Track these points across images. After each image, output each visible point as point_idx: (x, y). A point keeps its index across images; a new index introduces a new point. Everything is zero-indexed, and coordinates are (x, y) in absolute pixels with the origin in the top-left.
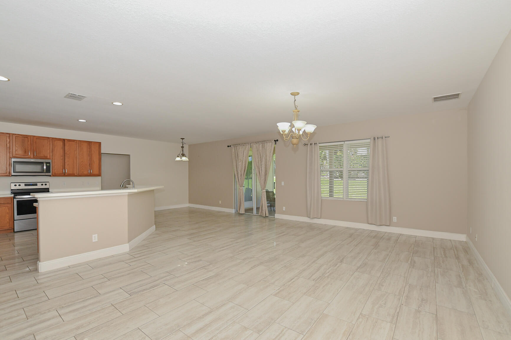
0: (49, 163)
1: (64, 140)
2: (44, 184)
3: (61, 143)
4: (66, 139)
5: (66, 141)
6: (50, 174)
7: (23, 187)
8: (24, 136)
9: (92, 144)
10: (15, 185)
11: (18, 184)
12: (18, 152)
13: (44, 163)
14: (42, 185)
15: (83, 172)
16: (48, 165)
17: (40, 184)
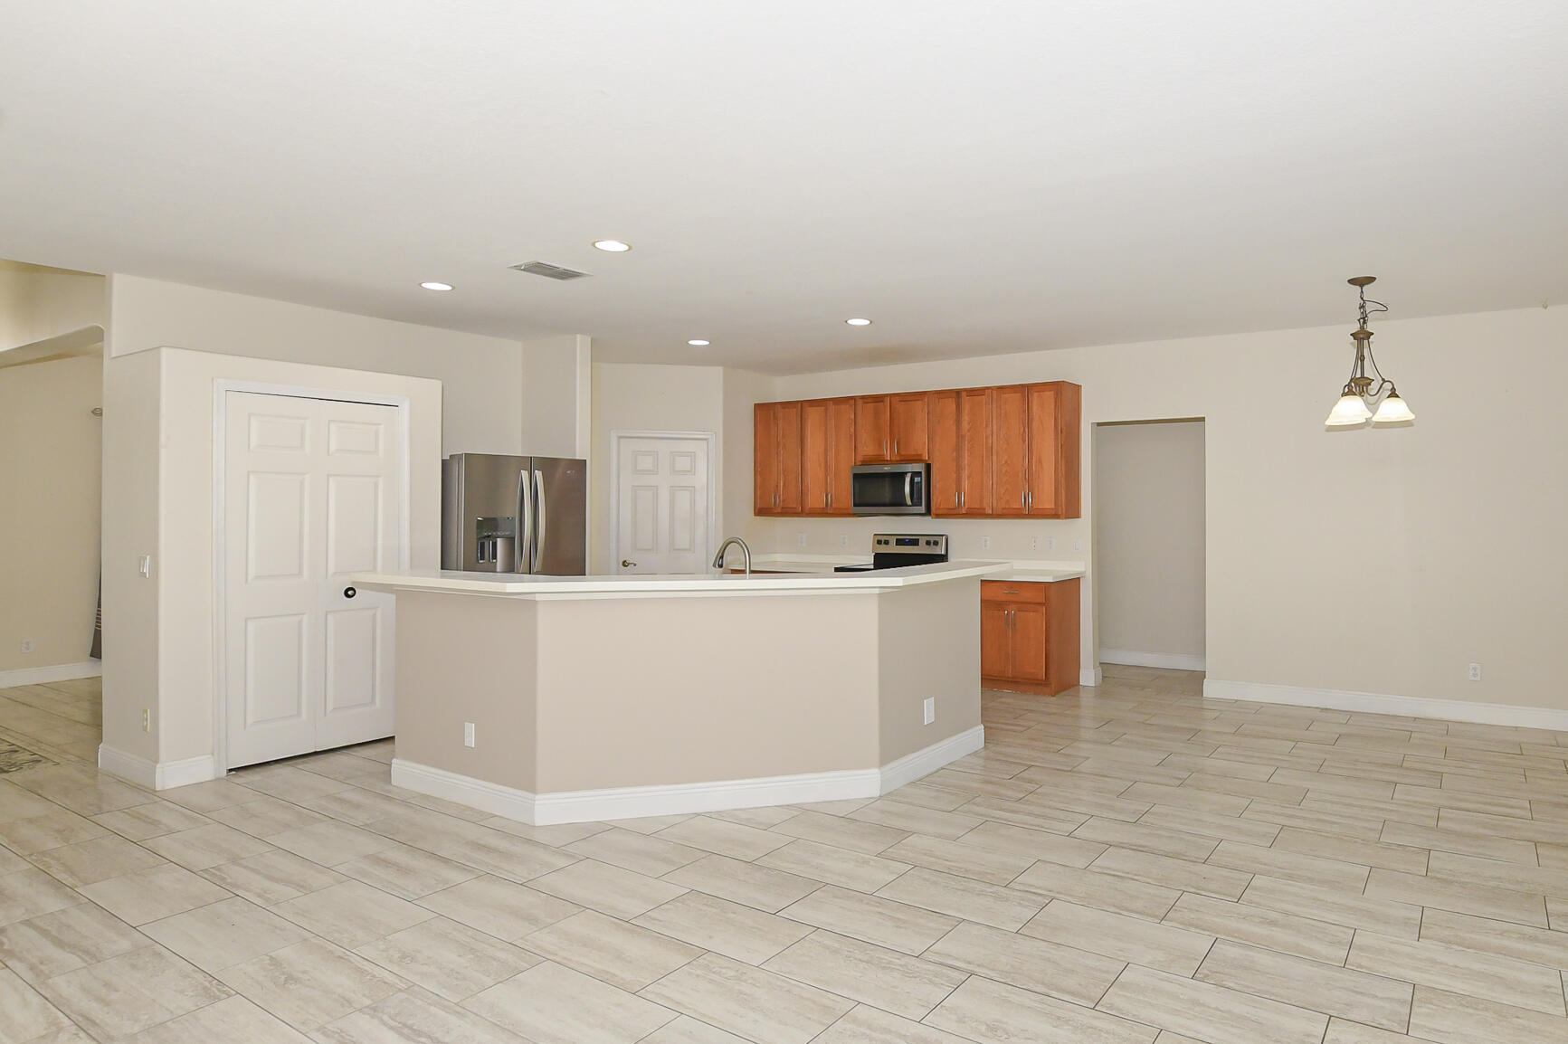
0: (919, 474)
2: (931, 540)
3: (951, 405)
4: (965, 390)
5: (964, 394)
6: (922, 509)
7: (893, 549)
8: (878, 399)
9: (1035, 394)
10: (879, 542)
11: (883, 538)
12: (868, 449)
13: (909, 475)
14: (928, 543)
15: (1007, 502)
16: (917, 479)
17: (922, 541)
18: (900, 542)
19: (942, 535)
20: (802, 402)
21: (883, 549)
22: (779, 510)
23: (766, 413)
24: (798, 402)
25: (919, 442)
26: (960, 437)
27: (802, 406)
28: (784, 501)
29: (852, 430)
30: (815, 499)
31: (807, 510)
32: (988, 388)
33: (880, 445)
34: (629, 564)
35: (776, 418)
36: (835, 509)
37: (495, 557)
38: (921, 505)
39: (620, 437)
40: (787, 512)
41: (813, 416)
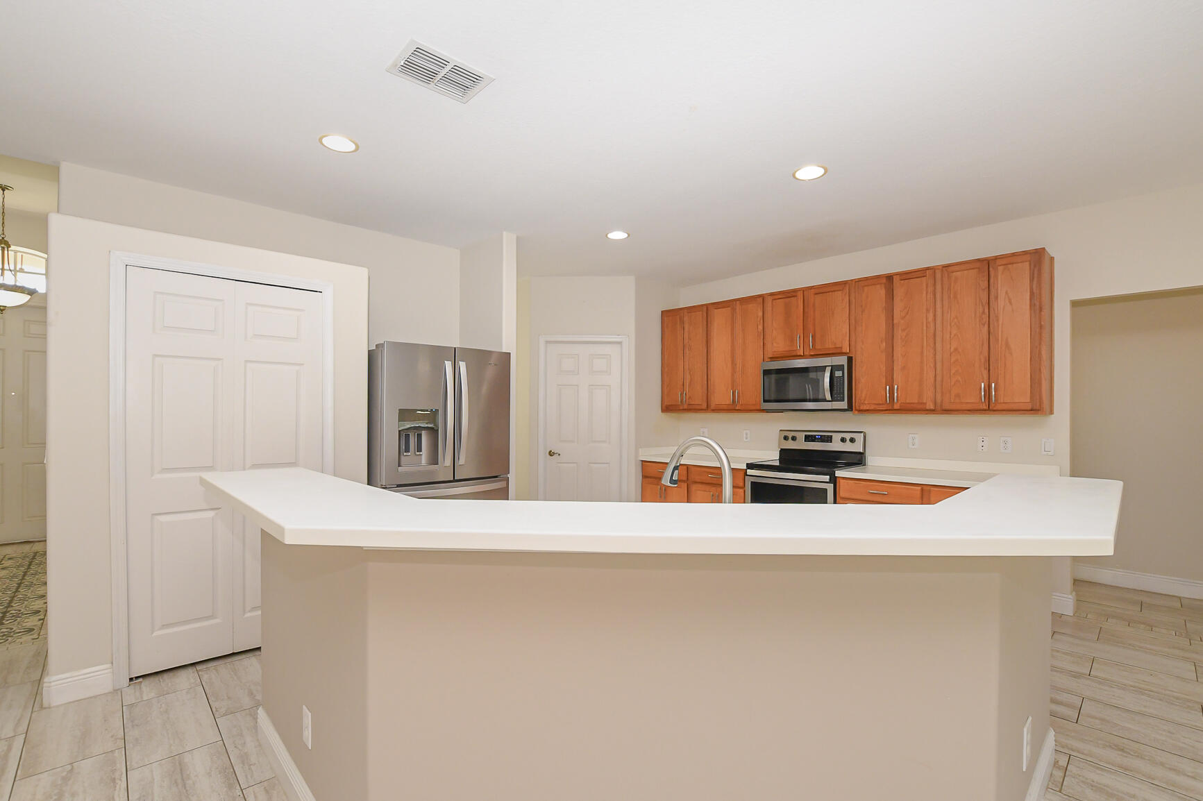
0: (841, 368)
1: (890, 278)
2: (848, 436)
3: (881, 292)
4: (897, 274)
5: (896, 279)
6: (844, 405)
7: (801, 445)
8: (790, 294)
9: (1001, 268)
10: (786, 438)
11: (790, 435)
12: (778, 344)
13: (828, 369)
14: (843, 440)
15: (958, 396)
16: (838, 374)
17: (837, 438)
18: (809, 438)
19: (861, 432)
20: (707, 306)
21: (791, 445)
22: (685, 407)
23: (672, 319)
24: (702, 305)
25: (838, 334)
26: (891, 326)
27: (707, 310)
28: (690, 398)
29: (760, 327)
30: (722, 395)
31: (713, 407)
32: (928, 269)
33: (792, 340)
34: (553, 453)
35: (682, 322)
36: (742, 405)
37: (419, 449)
38: (843, 400)
39: (547, 342)
40: (692, 409)
41: (719, 318)
